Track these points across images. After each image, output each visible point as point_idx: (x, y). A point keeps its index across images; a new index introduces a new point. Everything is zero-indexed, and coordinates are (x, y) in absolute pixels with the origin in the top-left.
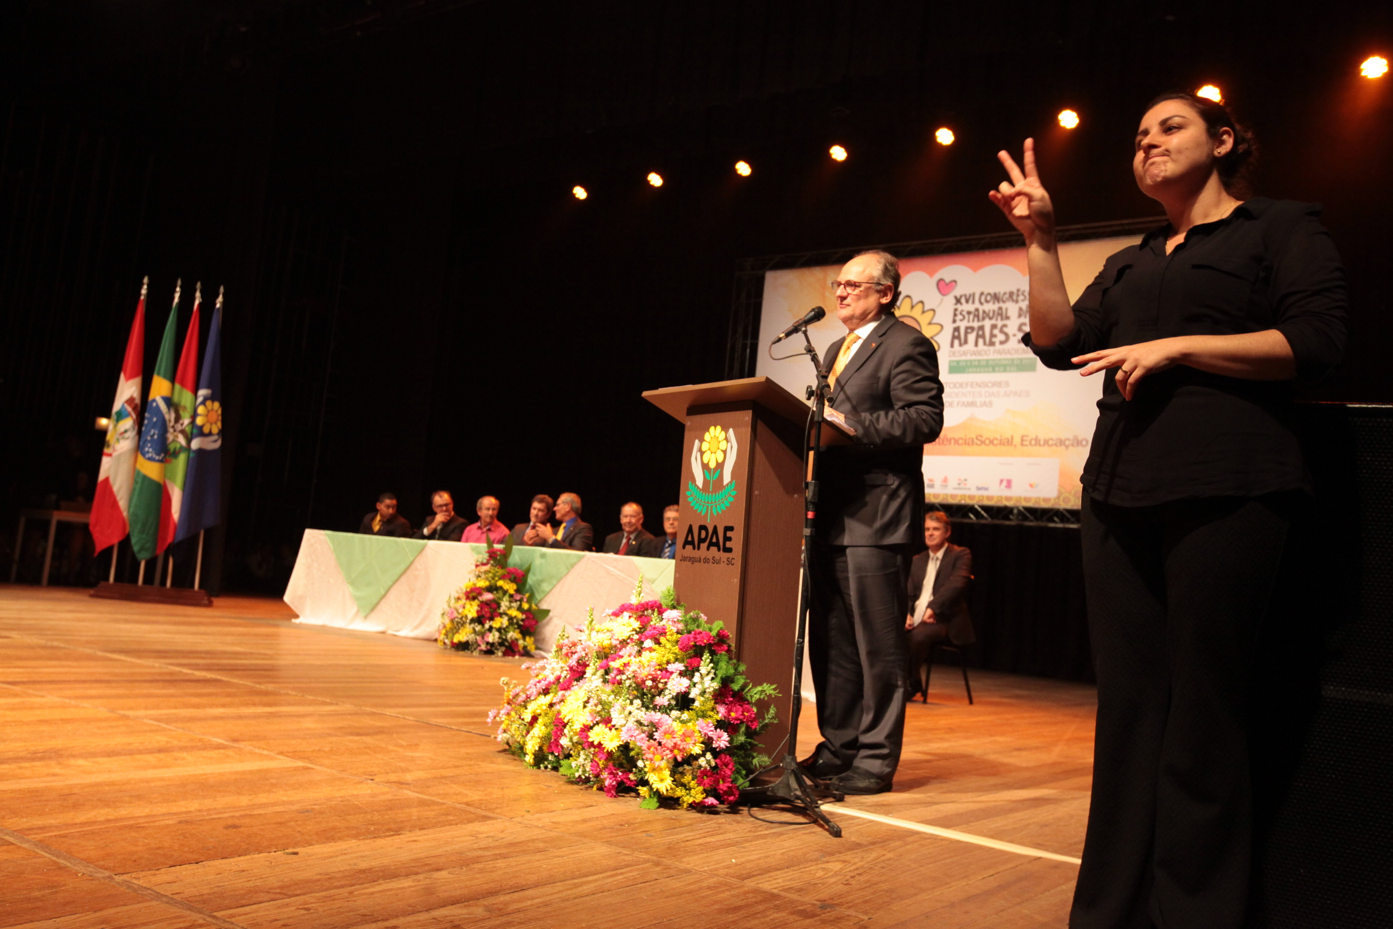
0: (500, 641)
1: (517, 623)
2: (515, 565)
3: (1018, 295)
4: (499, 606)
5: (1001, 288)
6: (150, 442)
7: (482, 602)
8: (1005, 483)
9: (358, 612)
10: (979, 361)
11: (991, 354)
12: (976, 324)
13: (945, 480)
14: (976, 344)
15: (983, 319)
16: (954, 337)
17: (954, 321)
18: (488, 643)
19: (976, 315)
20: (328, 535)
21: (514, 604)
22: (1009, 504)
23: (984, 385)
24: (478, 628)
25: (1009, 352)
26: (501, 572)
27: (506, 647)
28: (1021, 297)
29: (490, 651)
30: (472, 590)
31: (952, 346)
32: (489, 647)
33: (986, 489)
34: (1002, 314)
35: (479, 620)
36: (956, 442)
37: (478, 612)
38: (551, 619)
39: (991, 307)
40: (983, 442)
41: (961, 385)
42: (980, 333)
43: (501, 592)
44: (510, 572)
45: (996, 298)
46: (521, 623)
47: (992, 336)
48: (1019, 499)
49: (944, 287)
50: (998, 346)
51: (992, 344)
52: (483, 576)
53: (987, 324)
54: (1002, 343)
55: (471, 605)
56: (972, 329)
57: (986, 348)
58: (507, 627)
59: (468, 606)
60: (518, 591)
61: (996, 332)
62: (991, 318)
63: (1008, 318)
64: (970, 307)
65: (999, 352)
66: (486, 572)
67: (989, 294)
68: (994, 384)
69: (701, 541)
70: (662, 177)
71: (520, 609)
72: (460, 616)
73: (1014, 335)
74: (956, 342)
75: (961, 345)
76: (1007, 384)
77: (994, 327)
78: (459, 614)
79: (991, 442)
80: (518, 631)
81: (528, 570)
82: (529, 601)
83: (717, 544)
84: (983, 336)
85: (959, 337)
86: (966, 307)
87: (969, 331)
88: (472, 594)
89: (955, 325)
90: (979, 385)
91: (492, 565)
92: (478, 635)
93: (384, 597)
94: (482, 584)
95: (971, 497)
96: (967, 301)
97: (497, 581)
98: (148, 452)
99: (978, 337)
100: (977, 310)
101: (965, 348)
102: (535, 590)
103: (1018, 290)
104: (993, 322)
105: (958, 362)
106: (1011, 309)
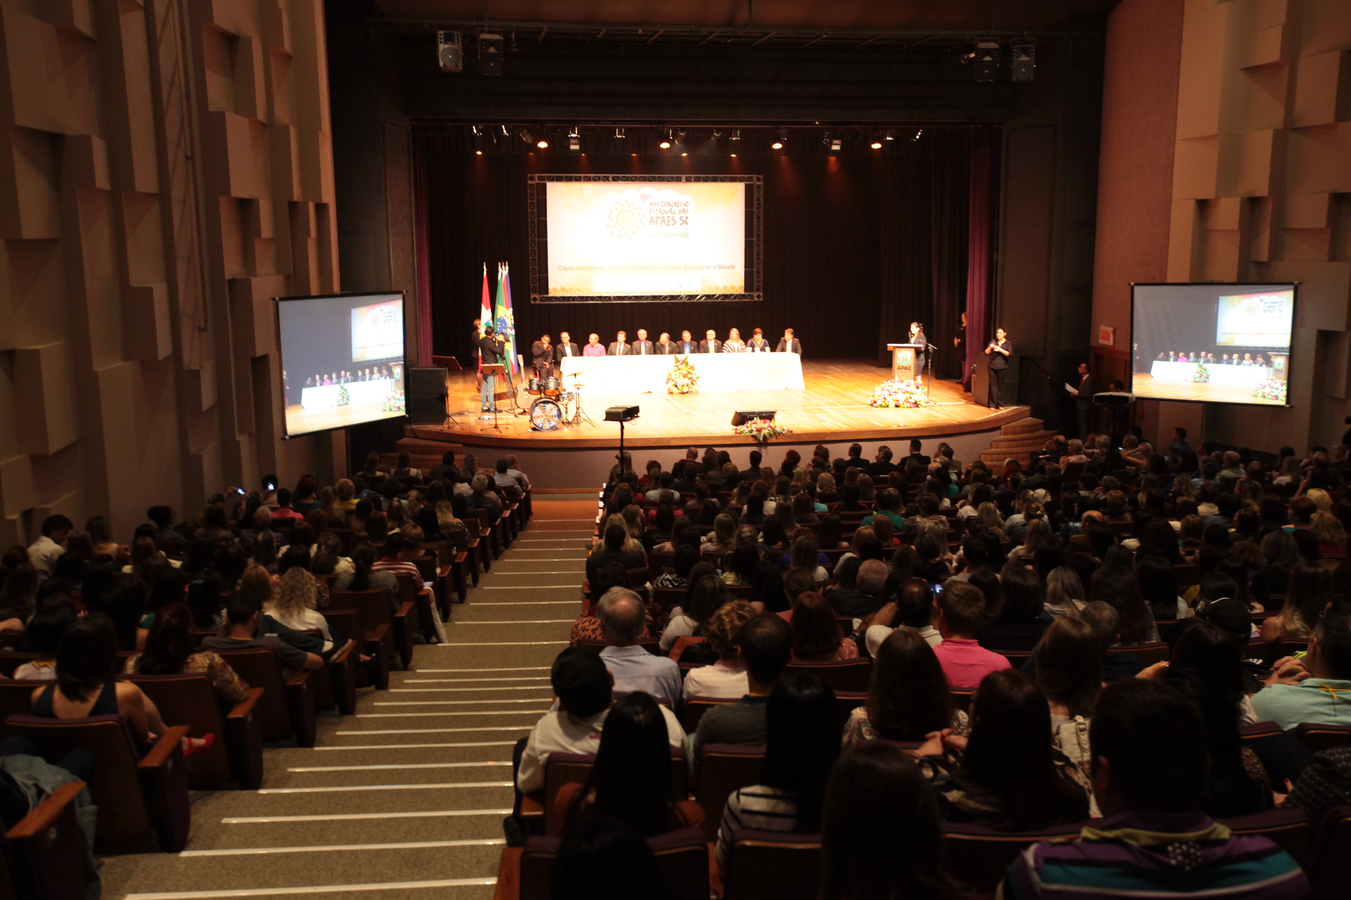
3: (678, 203)
5: (670, 199)
8: (679, 285)
10: (663, 232)
11: (669, 229)
12: (661, 216)
13: (652, 285)
14: (662, 225)
15: (664, 213)
16: (651, 221)
17: (650, 214)
19: (660, 211)
25: (676, 229)
28: (680, 205)
31: (650, 225)
33: (671, 288)
34: (672, 212)
39: (667, 208)
40: (668, 268)
45: (669, 204)
47: (668, 221)
49: (644, 195)
50: (671, 226)
51: (669, 225)
53: (666, 216)
54: (673, 224)
56: (659, 218)
57: (666, 227)
61: (669, 219)
62: (667, 214)
63: (674, 214)
64: (658, 208)
67: (665, 202)
73: (678, 222)
74: (652, 223)
75: (654, 225)
76: (677, 243)
77: (669, 217)
79: (672, 268)
84: (664, 221)
85: (653, 221)
86: (655, 208)
89: (651, 216)
95: (663, 292)
96: (656, 205)
99: (662, 221)
100: (660, 209)
101: (656, 226)
103: (678, 201)
105: (654, 232)
106: (676, 209)
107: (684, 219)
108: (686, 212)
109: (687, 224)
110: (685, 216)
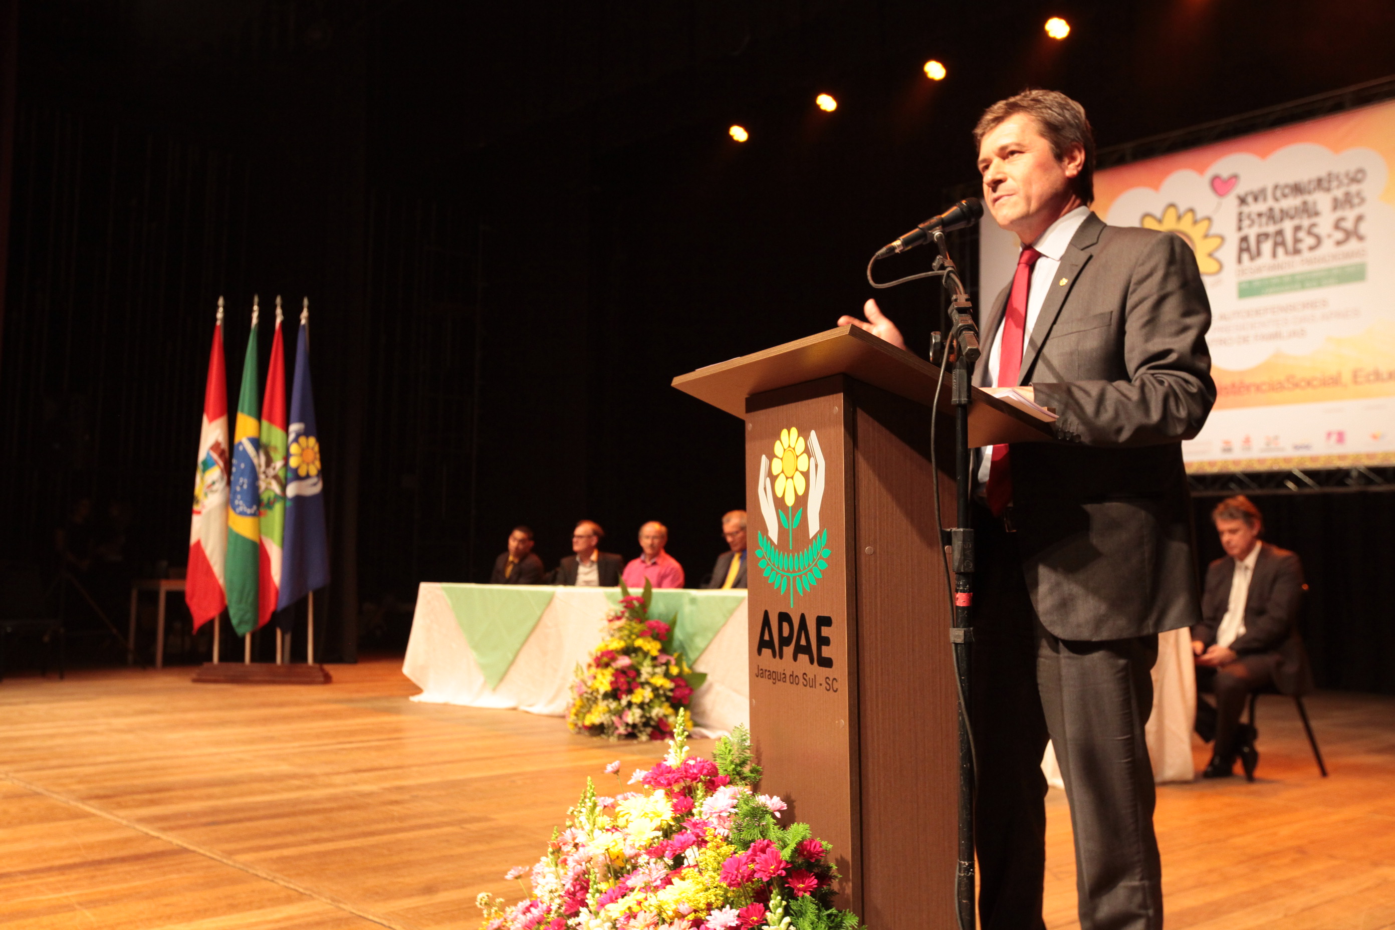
0: (644, 720)
1: (665, 695)
2: (660, 615)
3: (1329, 181)
4: (638, 673)
5: (1304, 174)
6: (239, 493)
7: (617, 670)
8: (1334, 438)
9: (485, 683)
10: (1281, 277)
11: (1297, 265)
12: (1271, 229)
13: (1247, 441)
14: (1274, 255)
15: (1282, 220)
16: (1241, 250)
17: (1240, 229)
18: (627, 725)
19: (1271, 216)
20: (445, 589)
21: (658, 670)
22: (1344, 464)
23: (1292, 308)
24: (613, 705)
25: (1323, 259)
26: (638, 627)
27: (653, 727)
28: (1334, 184)
29: (632, 734)
30: (604, 654)
31: (1240, 261)
32: (630, 729)
33: (1307, 447)
34: (1308, 210)
35: (614, 694)
36: (1258, 388)
37: (612, 683)
38: (711, 685)
39: (1291, 202)
40: (1296, 385)
41: (1257, 312)
42: (1279, 239)
43: (640, 655)
44: (651, 627)
45: (1297, 189)
46: (670, 694)
47: (1297, 241)
48: (1357, 457)
49: (1220, 186)
50: (1306, 254)
51: (1297, 252)
52: (617, 635)
53: (1288, 226)
54: (1311, 248)
55: (603, 674)
56: (1267, 235)
57: (1289, 259)
58: (651, 701)
59: (599, 676)
60: (663, 651)
61: (1299, 234)
62: (1292, 218)
63: (1317, 214)
64: (1262, 207)
65: (1309, 262)
66: (620, 629)
67: (1286, 186)
68: (1305, 306)
69: (785, 642)
70: (835, 98)
71: (667, 675)
72: (590, 691)
73: (1329, 236)
74: (1245, 256)
75: (1252, 258)
76: (1324, 303)
77: (1297, 229)
78: (589, 687)
79: (1309, 384)
80: (667, 704)
81: (674, 623)
82: (678, 663)
83: (807, 650)
84: (1283, 244)
85: (1248, 250)
86: (1254, 208)
87: (1262, 238)
88: (604, 660)
89: (1242, 234)
90: (1283, 309)
91: (628, 619)
92: (615, 714)
93: (512, 663)
94: (617, 645)
95: (1287, 460)
96: (1256, 199)
97: (634, 640)
98: (239, 506)
99: (1276, 245)
100: (1271, 210)
101: (1259, 262)
102: (686, 647)
103: (1329, 175)
104: (1296, 222)
105: (1250, 282)
106: (1322, 201)
107: (1348, 225)
108: (1356, 201)
109: (1361, 238)
110: (1350, 215)
